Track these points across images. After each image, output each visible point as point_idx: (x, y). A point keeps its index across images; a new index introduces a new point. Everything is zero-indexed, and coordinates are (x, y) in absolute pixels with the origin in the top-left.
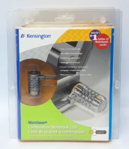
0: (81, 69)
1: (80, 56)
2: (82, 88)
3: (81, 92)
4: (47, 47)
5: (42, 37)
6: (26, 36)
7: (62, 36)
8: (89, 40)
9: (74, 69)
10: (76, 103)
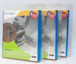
0: (26, 27)
1: (25, 22)
2: (26, 36)
3: (26, 38)
4: (13, 18)
5: (11, 14)
6: (6, 13)
7: (19, 13)
8: (29, 15)
9: (23, 27)
10: (24, 43)
